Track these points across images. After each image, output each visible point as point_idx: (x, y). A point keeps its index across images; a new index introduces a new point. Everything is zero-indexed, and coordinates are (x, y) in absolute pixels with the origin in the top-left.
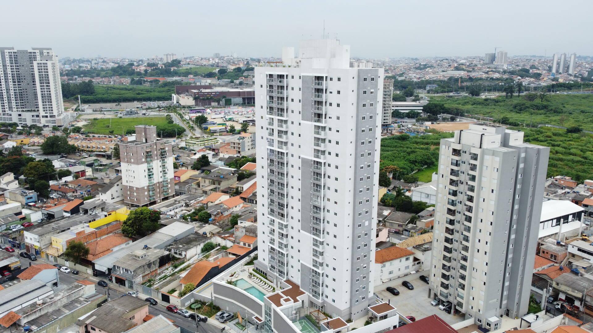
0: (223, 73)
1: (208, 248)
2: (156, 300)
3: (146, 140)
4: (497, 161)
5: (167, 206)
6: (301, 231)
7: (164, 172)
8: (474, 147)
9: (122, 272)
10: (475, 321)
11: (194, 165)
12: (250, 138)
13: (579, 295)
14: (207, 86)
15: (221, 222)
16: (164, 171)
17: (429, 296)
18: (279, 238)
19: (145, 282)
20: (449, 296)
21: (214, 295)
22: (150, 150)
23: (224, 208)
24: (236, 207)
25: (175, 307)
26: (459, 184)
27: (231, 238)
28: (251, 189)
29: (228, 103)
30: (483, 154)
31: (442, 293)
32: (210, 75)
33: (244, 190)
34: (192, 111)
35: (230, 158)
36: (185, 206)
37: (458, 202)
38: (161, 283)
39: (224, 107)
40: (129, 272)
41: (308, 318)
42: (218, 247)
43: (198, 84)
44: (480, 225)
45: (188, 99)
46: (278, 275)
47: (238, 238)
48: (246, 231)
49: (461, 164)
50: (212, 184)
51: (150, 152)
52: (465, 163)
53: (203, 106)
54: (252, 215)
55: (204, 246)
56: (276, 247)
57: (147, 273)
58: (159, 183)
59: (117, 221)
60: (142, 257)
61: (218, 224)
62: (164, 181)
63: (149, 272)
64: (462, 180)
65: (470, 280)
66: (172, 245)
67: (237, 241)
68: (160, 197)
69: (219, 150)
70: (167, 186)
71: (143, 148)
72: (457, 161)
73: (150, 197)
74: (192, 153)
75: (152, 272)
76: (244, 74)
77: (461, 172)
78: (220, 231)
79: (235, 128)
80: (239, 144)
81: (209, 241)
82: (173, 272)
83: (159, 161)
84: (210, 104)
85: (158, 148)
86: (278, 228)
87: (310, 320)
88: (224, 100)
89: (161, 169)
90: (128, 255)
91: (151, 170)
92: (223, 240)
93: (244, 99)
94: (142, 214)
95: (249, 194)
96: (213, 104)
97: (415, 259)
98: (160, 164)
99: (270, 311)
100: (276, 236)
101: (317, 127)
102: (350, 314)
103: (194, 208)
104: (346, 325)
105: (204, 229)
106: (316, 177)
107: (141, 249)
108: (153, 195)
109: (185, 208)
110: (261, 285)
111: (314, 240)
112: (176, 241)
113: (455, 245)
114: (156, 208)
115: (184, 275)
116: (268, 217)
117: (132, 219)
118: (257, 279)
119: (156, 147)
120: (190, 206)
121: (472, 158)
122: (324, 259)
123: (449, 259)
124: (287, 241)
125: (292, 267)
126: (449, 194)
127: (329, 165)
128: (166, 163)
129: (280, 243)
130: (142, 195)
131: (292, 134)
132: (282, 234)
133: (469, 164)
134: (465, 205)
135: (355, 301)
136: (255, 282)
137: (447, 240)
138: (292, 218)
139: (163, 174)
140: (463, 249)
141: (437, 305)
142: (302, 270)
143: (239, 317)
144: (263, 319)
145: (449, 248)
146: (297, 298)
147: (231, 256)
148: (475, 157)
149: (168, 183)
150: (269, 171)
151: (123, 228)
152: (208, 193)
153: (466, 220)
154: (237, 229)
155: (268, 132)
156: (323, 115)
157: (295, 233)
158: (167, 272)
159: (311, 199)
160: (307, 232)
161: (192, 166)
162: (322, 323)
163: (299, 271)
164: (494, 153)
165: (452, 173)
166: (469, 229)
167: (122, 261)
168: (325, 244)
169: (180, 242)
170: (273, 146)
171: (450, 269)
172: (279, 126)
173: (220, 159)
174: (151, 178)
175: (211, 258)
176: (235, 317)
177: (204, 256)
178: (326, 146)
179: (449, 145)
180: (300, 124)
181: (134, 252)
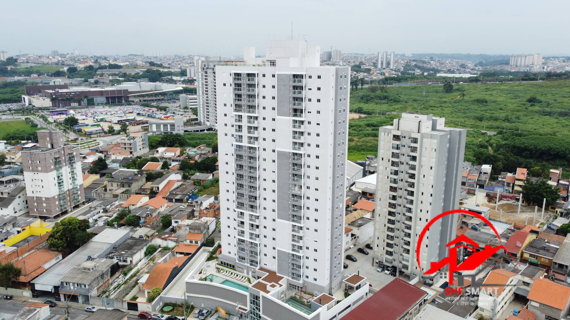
0: (73, 72)
1: (150, 251)
2: (122, 310)
3: (52, 145)
4: (435, 143)
5: (84, 214)
6: (277, 220)
8: (413, 132)
9: (72, 288)
10: (419, 279)
11: (91, 169)
12: (140, 138)
14: (62, 85)
15: (151, 224)
16: (73, 177)
17: (373, 265)
18: (250, 230)
19: (100, 295)
20: (393, 262)
21: (187, 294)
22: (58, 156)
23: (151, 210)
24: (161, 207)
25: (146, 313)
26: (400, 165)
27: (170, 238)
28: (167, 188)
29: (91, 103)
30: (422, 137)
31: (387, 260)
32: (58, 74)
33: (160, 189)
34: (54, 113)
35: (124, 159)
36: (103, 212)
37: (400, 180)
38: (117, 292)
39: (87, 108)
40: (83, 287)
41: (293, 299)
42: (160, 249)
43: (52, 84)
44: (421, 198)
45: (44, 100)
46: (249, 265)
47: (181, 237)
48: (190, 229)
49: (401, 147)
50: (121, 187)
51: (59, 158)
52: (404, 146)
54: (184, 213)
55: (147, 250)
56: (246, 238)
57: (100, 284)
58: (69, 190)
59: (32, 236)
60: (93, 269)
61: (149, 226)
62: (73, 188)
63: (103, 283)
64: (403, 161)
65: (414, 245)
66: (113, 253)
67: (180, 239)
68: (71, 205)
69: (107, 152)
70: (77, 193)
71: (51, 154)
72: (398, 145)
73: (61, 206)
75: (105, 282)
76: (97, 73)
77: (401, 154)
78: (153, 234)
79: (115, 128)
80: (130, 144)
81: (150, 244)
82: (124, 280)
83: (67, 167)
84: (70, 105)
85: (66, 154)
86: (248, 219)
87: (297, 301)
88: (85, 100)
89: (70, 176)
90: (74, 269)
91: (61, 177)
92: (164, 241)
93: (107, 98)
94: (70, 225)
95: (167, 193)
96: (73, 104)
97: (352, 235)
98: (69, 170)
99: (257, 299)
100: (246, 228)
101: (295, 121)
102: (331, 289)
103: (115, 213)
104: (334, 299)
105: (137, 232)
106: (296, 168)
107: (86, 261)
108: (64, 204)
109: (104, 214)
110: (233, 277)
111: (294, 226)
112: (116, 248)
113: (398, 217)
114: (74, 216)
115: (144, 279)
116: (235, 211)
117: (60, 231)
118: (226, 272)
119: (64, 152)
120: (108, 211)
121: (412, 142)
122: (303, 243)
123: (392, 230)
124: (260, 231)
125: (265, 255)
126: (391, 174)
127: (309, 156)
128: (75, 168)
129: (251, 234)
130: (52, 205)
131: (264, 129)
132: (252, 225)
133: (409, 147)
134: (407, 182)
135: (333, 277)
136: (226, 276)
137: (390, 213)
138: (265, 208)
139: (73, 180)
140: (407, 219)
141: (382, 271)
142: (278, 257)
143: (220, 312)
144: (248, 308)
145: (393, 220)
146: (279, 282)
147: (178, 256)
148: (415, 141)
149: (78, 190)
150: (236, 166)
151: (49, 242)
152: (120, 197)
153: (408, 194)
154: (180, 227)
155: (234, 128)
156: (302, 110)
157: (269, 223)
158: (119, 281)
159: (290, 189)
160: (285, 220)
161: (88, 170)
162: (312, 301)
163: (274, 258)
164: (432, 137)
165: (393, 156)
166: (411, 202)
167: (70, 276)
168: (304, 229)
169: (120, 249)
170: (241, 142)
171: (393, 238)
172: (249, 122)
173: (114, 161)
174: (61, 186)
175: (158, 260)
176: (213, 313)
177: (149, 259)
178: (305, 139)
179: (389, 132)
180: (274, 120)
181: (79, 265)
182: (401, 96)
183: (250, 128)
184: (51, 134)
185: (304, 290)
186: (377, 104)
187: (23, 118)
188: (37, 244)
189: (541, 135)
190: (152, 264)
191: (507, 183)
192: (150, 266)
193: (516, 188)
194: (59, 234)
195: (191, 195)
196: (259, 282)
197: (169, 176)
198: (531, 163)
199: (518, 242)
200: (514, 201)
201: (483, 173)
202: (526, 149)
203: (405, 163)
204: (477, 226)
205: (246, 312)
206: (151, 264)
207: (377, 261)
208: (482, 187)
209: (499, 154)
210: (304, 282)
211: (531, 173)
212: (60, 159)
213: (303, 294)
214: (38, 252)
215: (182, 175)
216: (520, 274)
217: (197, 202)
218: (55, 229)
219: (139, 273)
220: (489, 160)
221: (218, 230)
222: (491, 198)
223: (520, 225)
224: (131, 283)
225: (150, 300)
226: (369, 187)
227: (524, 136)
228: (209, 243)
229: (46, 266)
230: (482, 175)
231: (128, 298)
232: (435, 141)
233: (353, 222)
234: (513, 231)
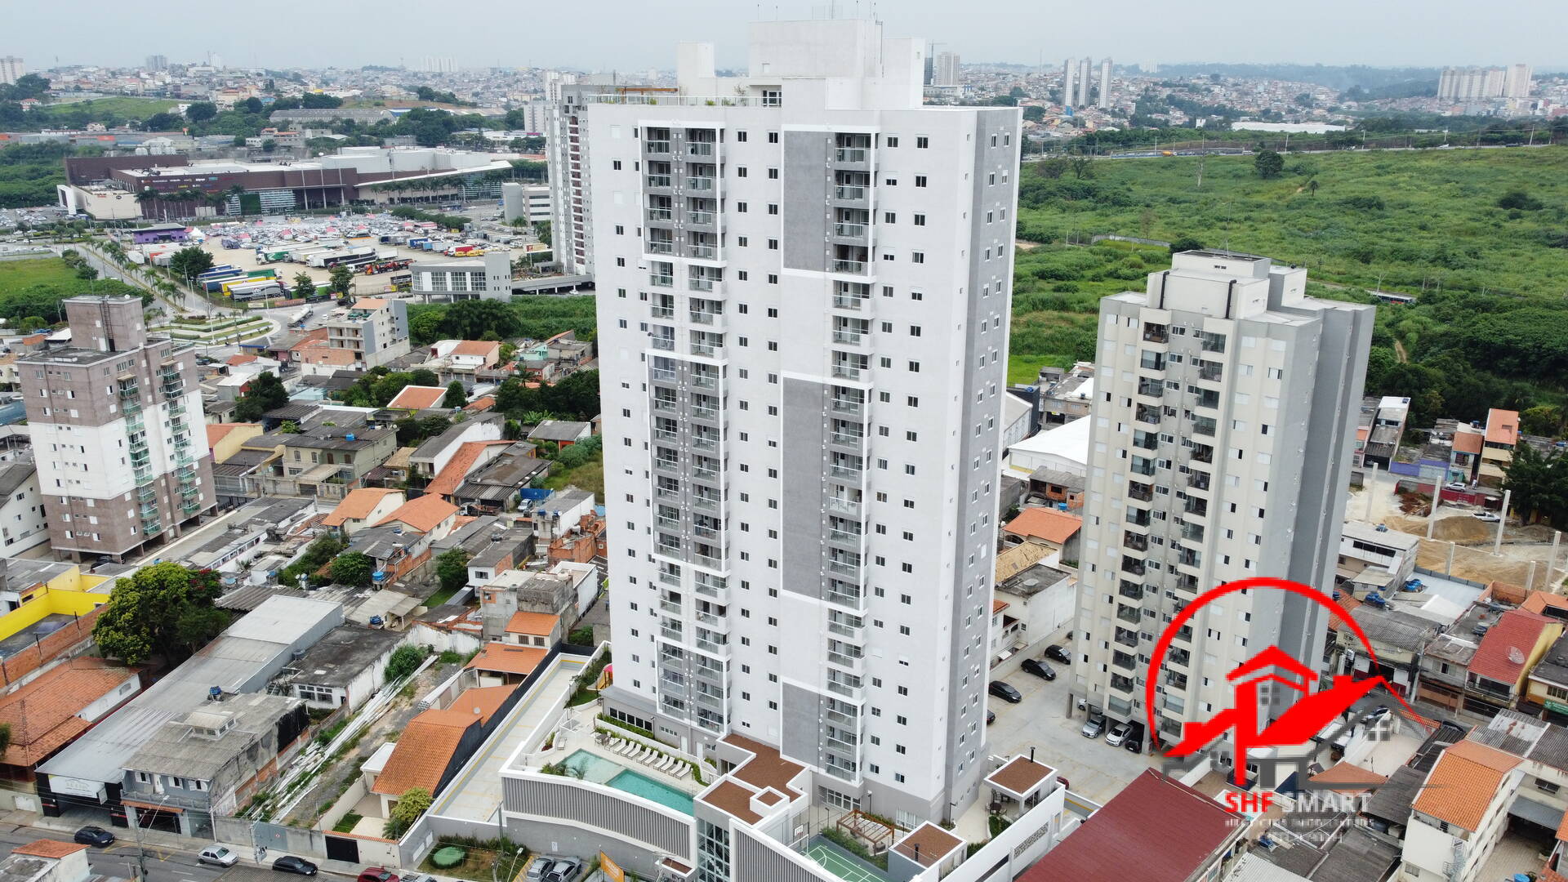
0: (203, 116)
1: (403, 666)
2: (309, 859)
3: (111, 343)
4: (1279, 351)
5: (212, 547)
6: (782, 592)
7: (180, 441)
8: (1210, 316)
9: (160, 788)
11: (239, 407)
12: (385, 311)
13: (1406, 658)
14: (171, 156)
15: (407, 579)
16: (178, 437)
17: (1069, 715)
18: (699, 619)
19: (246, 809)
20: (1134, 709)
21: (506, 814)
22: (129, 376)
23: (408, 535)
24: (439, 526)
25: (383, 871)
26: (1164, 417)
27: (463, 626)
28: (457, 464)
29: (251, 208)
30: (1239, 333)
31: (1114, 702)
32: (162, 123)
33: (437, 470)
34: (145, 236)
35: (338, 375)
36: (267, 541)
37: (1161, 464)
38: (298, 800)
39: (241, 220)
40: (193, 787)
41: (831, 837)
42: (432, 659)
43: (141, 151)
44: (1228, 520)
45: (119, 198)
46: (695, 724)
47: (494, 622)
48: (519, 600)
49: (1168, 361)
50: (322, 462)
51: (132, 380)
52: (1180, 359)
53: (172, 219)
54: (503, 548)
55: (392, 662)
56: (688, 642)
57: (246, 778)
58: (165, 476)
59: (53, 616)
60: (222, 730)
61: (401, 585)
62: (180, 470)
63: (254, 773)
64: (1172, 405)
66: (289, 672)
67: (492, 631)
68: (173, 520)
69: (290, 354)
70: (192, 484)
71: (107, 371)
72: (1159, 356)
73: (144, 522)
74: (212, 370)
75: (262, 770)
76: (272, 119)
77: (1169, 385)
78: (413, 610)
79: (314, 283)
80: (356, 331)
81: (401, 643)
82: (322, 760)
83: (160, 407)
84: (193, 213)
85: (154, 367)
86: (693, 588)
87: (842, 845)
88: (235, 198)
89: (168, 433)
90: (168, 729)
91: (140, 439)
92: (442, 634)
93: (298, 194)
94: (162, 587)
95: (456, 481)
96: (201, 211)
97: (1008, 620)
98: (165, 416)
99: (719, 837)
100: (688, 614)
101: (843, 287)
102: (948, 805)
103: (301, 544)
104: (958, 842)
105: (365, 606)
106: (842, 434)
107: (205, 704)
108: (153, 516)
109: (269, 548)
110: (648, 761)
111: (834, 614)
112: (299, 657)
113: (1152, 576)
114: (175, 557)
115: (375, 764)
116: (651, 559)
117: (131, 606)
118: (627, 743)
119: (148, 363)
120: (284, 538)
121: (1205, 346)
122: (864, 666)
123: (1133, 615)
124: (728, 624)
125: (746, 696)
126: (1136, 443)
127: (885, 397)
128: (183, 411)
129: (703, 633)
130: (117, 521)
131: (743, 309)
132: (706, 606)
133: (1195, 362)
134: (1183, 469)
135: (955, 768)
136: (626, 756)
137: (1129, 564)
138: (744, 556)
139: (177, 446)
140: (1180, 584)
141: (1098, 734)
142: (785, 704)
143: (606, 869)
144: (693, 863)
145: (1136, 586)
146: (790, 785)
147: (488, 682)
148: (1216, 343)
149: (193, 475)
150: (654, 423)
151: (99, 640)
152: (322, 492)
153: (1188, 509)
154: (490, 595)
155: (647, 306)
156: (866, 249)
157: (755, 600)
158: (304, 763)
159: (823, 499)
160: (808, 594)
161: (231, 410)
162: (892, 849)
163: (773, 705)
164: (1270, 331)
165: (1144, 389)
166: (1197, 532)
167: (154, 751)
168: (869, 624)
169: (312, 660)
170: (672, 348)
171: (1136, 638)
172: (696, 286)
173: (308, 382)
174: (141, 464)
175: (424, 695)
176: (587, 869)
177: (398, 690)
178: (873, 343)
179: (1133, 313)
180: (773, 279)
181: (184, 717)
182: (1133, 189)
183: (697, 304)
184: (105, 309)
185: (864, 807)
186: (1064, 211)
187: (58, 250)
188: (65, 642)
189: (1548, 306)
190: (408, 708)
191: (1458, 454)
192: (400, 712)
193: (1485, 469)
194: (128, 615)
195: (527, 486)
196: (726, 782)
197: (463, 430)
198: (1525, 393)
199: (1514, 649)
200: (1479, 509)
201: (1383, 423)
202: (1508, 349)
203: (1180, 413)
204: (1380, 593)
205: (686, 875)
206: (405, 706)
207: (1082, 702)
208: (1383, 463)
209: (1432, 365)
210: (866, 783)
211: (1530, 425)
212: (135, 386)
213: (864, 823)
214: (67, 668)
215: (503, 426)
216: (1530, 757)
217: (542, 514)
218: (117, 599)
219: (366, 738)
220: (1400, 382)
221: (600, 602)
222: (1411, 499)
223: (1509, 587)
224: (343, 768)
225: (396, 830)
226: (1051, 467)
227: (1501, 310)
228: (578, 641)
229: (91, 713)
230: (1382, 428)
231: (327, 822)
232: (1280, 346)
233: (1008, 580)
234: (1492, 610)
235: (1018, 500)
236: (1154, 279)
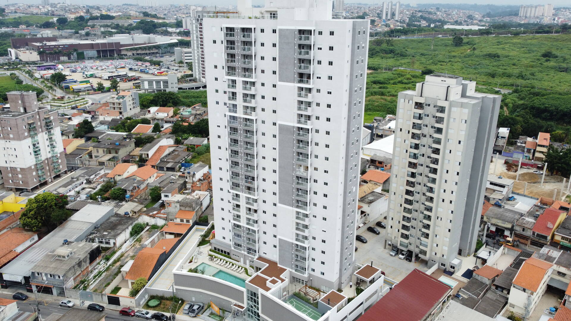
0: (63, 22)
1: (137, 231)
2: (101, 304)
3: (25, 109)
4: (465, 113)
5: (65, 186)
6: (278, 204)
7: (53, 146)
8: (440, 99)
9: (45, 278)
10: (439, 266)
11: (76, 133)
12: (130, 96)
13: (509, 226)
14: (51, 38)
15: (138, 197)
17: (385, 248)
18: (247, 214)
19: (78, 285)
20: (409, 246)
21: (175, 287)
22: (32, 122)
23: (139, 181)
24: (150, 177)
25: (129, 308)
26: (422, 138)
27: (159, 215)
28: (157, 154)
29: (81, 57)
30: (451, 106)
31: (401, 243)
32: (47, 25)
33: (150, 156)
34: (41, 68)
35: (113, 120)
36: (86, 183)
37: (421, 155)
38: (97, 282)
39: (77, 62)
40: (57, 278)
41: (297, 295)
42: (148, 228)
43: (39, 36)
44: (445, 176)
45: (31, 53)
46: (246, 253)
47: (171, 214)
48: (180, 206)
49: (424, 117)
50: (107, 153)
51: (33, 123)
52: (428, 116)
53: (51, 61)
54: (174, 186)
55: (132, 229)
56: (243, 223)
57: (78, 274)
58: (47, 159)
60: (68, 256)
61: (136, 200)
62: (52, 157)
63: (80, 272)
64: (425, 133)
65: (434, 229)
66: (94, 233)
67: (170, 217)
68: (50, 175)
69: (95, 112)
70: (57, 162)
71: (23, 120)
72: (420, 114)
73: (39, 177)
74: (66, 118)
75: (84, 271)
76: (89, 24)
77: (424, 125)
78: (141, 209)
79: (104, 85)
80: (120, 104)
81: (136, 222)
82: (106, 267)
83: (44, 133)
84: (59, 59)
85: (42, 118)
86: (245, 203)
87: (301, 298)
88: (75, 54)
89: (48, 143)
90: (47, 256)
91: (37, 145)
92: (152, 218)
93: (98, 52)
94: (45, 201)
95: (157, 160)
96: (62, 58)
97: (362, 212)
98: (46, 137)
99: (255, 296)
100: (243, 212)
101: (301, 89)
102: (340, 283)
103: (99, 184)
104: (344, 297)
105: (123, 208)
106: (301, 145)
107: (62, 246)
108: (42, 174)
109: (87, 186)
110: (228, 267)
111: (298, 213)
112: (98, 228)
113: (417, 197)
114: (51, 190)
115: (126, 268)
116: (228, 191)
117: (34, 209)
118: (221, 260)
119: (39, 117)
120: (92, 182)
121: (438, 111)
122: (309, 232)
123: (409, 211)
124: (258, 216)
125: (265, 243)
126: (411, 147)
127: (317, 131)
128: (53, 134)
129: (249, 219)
130: (29, 176)
131: (263, 97)
132: (250, 209)
133: (434, 117)
134: (429, 157)
135: (343, 270)
136: (220, 265)
137: (408, 192)
138: (264, 191)
139: (51, 148)
140: (427, 200)
141: (395, 255)
142: (280, 246)
143: (213, 307)
144: (245, 306)
145: (410, 200)
146: (281, 276)
147: (169, 237)
148: (442, 110)
149: (58, 159)
150: (230, 141)
151: (22, 222)
152: (107, 165)
153: (430, 172)
154: (169, 204)
155: (227, 96)
156: (310, 74)
157: (269, 207)
158: (99, 268)
159: (294, 170)
160: (288, 205)
161: (72, 134)
162: (319, 300)
163: (275, 246)
164: (462, 105)
165: (414, 127)
166: (434, 181)
167: (42, 265)
168: (311, 216)
169: (103, 229)
170: (236, 112)
171: (410, 220)
172: (245, 88)
173: (102, 123)
174: (37, 155)
175: (145, 241)
176: (205, 307)
177: (135, 240)
178: (313, 110)
179: (411, 98)
180: (274, 86)
181: (54, 251)
182: (408, 50)
183: (245, 95)
184: (22, 96)
185: (309, 284)
186: (382, 58)
187: (8, 73)
188: (9, 222)
189: (560, 94)
190: (139, 246)
191: (527, 149)
192: (136, 248)
193: (537, 155)
194: (32, 212)
195: (184, 162)
196: (257, 275)
197: (159, 141)
198: (552, 126)
199: (549, 223)
200: (535, 169)
201: (500, 137)
202: (546, 110)
203: (428, 136)
204: (500, 201)
205: (242, 310)
206: (138, 246)
207: (390, 243)
208: (500, 153)
209: (518, 116)
210: (310, 275)
211: (554, 139)
212: (35, 125)
213: (309, 290)
214: (10, 232)
215: (174, 139)
216: (555, 264)
217: (189, 173)
218: (28, 206)
219: (123, 258)
220: (506, 122)
221: (210, 206)
222: (510, 166)
223: (547, 199)
224: (114, 269)
225: (134, 293)
226: (378, 154)
227: (543, 95)
228: (203, 221)
229: (19, 249)
230: (499, 139)
231: (108, 290)
232: (466, 111)
233: (363, 197)
234: (541, 208)
235: (366, 167)
236: (419, 85)
